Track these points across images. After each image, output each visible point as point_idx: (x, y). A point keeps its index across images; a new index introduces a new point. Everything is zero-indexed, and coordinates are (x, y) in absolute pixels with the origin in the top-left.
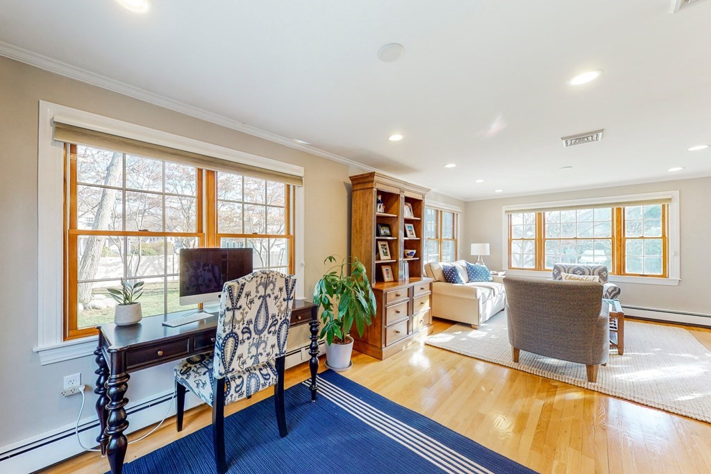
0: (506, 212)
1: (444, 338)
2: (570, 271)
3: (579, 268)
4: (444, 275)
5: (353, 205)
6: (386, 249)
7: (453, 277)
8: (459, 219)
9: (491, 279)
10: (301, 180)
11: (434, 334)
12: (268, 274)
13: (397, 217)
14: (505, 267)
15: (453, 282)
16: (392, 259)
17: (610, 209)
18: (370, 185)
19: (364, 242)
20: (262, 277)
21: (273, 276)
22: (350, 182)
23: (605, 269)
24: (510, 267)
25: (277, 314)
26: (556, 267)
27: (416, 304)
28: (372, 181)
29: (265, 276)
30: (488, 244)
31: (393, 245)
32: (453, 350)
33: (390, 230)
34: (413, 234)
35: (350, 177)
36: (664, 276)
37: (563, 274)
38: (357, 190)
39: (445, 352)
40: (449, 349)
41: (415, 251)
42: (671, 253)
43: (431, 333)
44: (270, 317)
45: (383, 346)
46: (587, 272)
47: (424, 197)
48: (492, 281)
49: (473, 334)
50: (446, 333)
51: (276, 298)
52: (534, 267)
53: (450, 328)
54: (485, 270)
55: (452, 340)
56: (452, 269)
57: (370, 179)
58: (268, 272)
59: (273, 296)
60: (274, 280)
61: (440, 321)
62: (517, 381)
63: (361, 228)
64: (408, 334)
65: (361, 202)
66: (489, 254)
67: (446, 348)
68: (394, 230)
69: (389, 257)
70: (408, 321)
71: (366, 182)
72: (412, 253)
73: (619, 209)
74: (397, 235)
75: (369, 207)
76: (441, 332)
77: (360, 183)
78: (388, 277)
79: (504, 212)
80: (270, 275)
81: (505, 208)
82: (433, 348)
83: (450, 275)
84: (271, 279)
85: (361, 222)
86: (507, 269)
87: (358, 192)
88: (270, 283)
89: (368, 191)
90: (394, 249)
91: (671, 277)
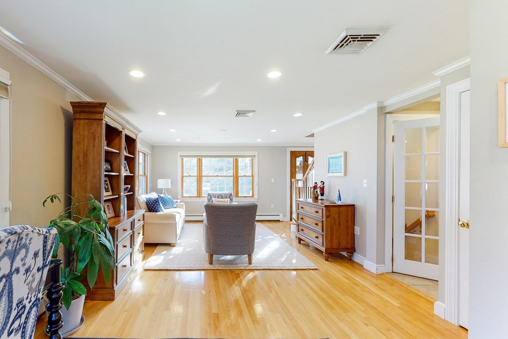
0: (181, 156)
1: (156, 260)
2: (216, 197)
3: (220, 195)
4: (148, 206)
5: (74, 136)
6: (107, 185)
7: (156, 206)
8: (149, 158)
9: (175, 206)
10: (7, 89)
11: (147, 259)
12: (20, 234)
13: (119, 153)
14: (180, 197)
15: (156, 211)
16: (112, 195)
17: (232, 159)
18: (98, 116)
19: (89, 177)
20: (9, 241)
21: (27, 235)
22: (70, 109)
23: (231, 194)
24: (183, 197)
25: (25, 298)
26: (209, 195)
27: (136, 234)
28: (102, 113)
29: (14, 238)
30: (170, 180)
31: (114, 181)
32: (169, 268)
33: (111, 165)
34: (127, 170)
35: (71, 103)
36: (253, 196)
37: (214, 199)
38: (80, 119)
39: (163, 272)
40: (166, 268)
41: (129, 186)
42: (255, 184)
43: (144, 258)
44: (14, 305)
45: (115, 285)
46: (224, 197)
47: (136, 137)
48: (176, 207)
49: (175, 250)
50: (154, 255)
51: (27, 271)
52: (196, 195)
53: (156, 250)
54: (171, 199)
55: (164, 260)
56: (155, 200)
57: (98, 109)
58: (19, 231)
59: (22, 270)
60: (28, 242)
61: (150, 246)
62: (219, 277)
63: (86, 162)
64: (131, 265)
65: (86, 133)
66: (170, 187)
67: (163, 268)
68: (115, 165)
69: (110, 193)
70: (131, 253)
71: (92, 112)
72: (128, 187)
73: (236, 159)
74: (119, 171)
75: (97, 139)
76: (151, 255)
77: (84, 112)
78: (109, 213)
79: (179, 156)
80: (24, 235)
81: (179, 153)
82: (153, 272)
83: (154, 205)
84: (24, 241)
85: (85, 155)
86: (181, 197)
87: (82, 122)
88: (20, 249)
89: (95, 123)
90: (115, 184)
91: (255, 197)
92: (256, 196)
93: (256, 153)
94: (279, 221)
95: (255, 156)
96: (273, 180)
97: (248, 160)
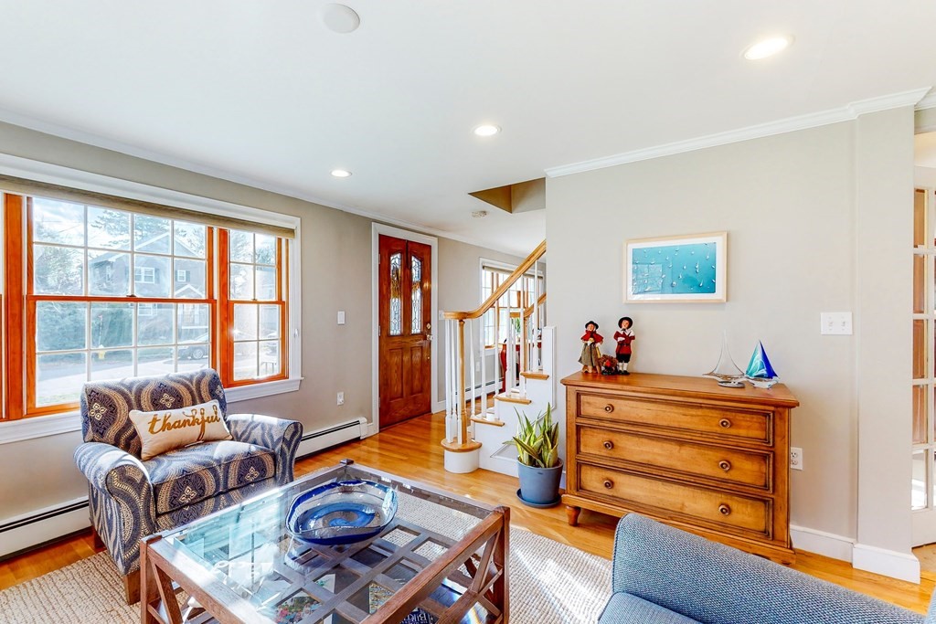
17: (205, 228)
23: (217, 380)
36: (282, 375)
46: (185, 394)
73: (221, 233)
91: (291, 378)
92: (295, 375)
93: (292, 222)
94: (358, 440)
95: (292, 232)
96: (341, 318)
97: (266, 242)
